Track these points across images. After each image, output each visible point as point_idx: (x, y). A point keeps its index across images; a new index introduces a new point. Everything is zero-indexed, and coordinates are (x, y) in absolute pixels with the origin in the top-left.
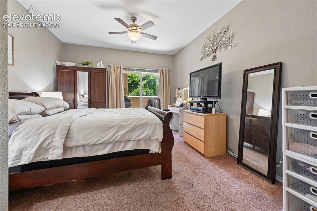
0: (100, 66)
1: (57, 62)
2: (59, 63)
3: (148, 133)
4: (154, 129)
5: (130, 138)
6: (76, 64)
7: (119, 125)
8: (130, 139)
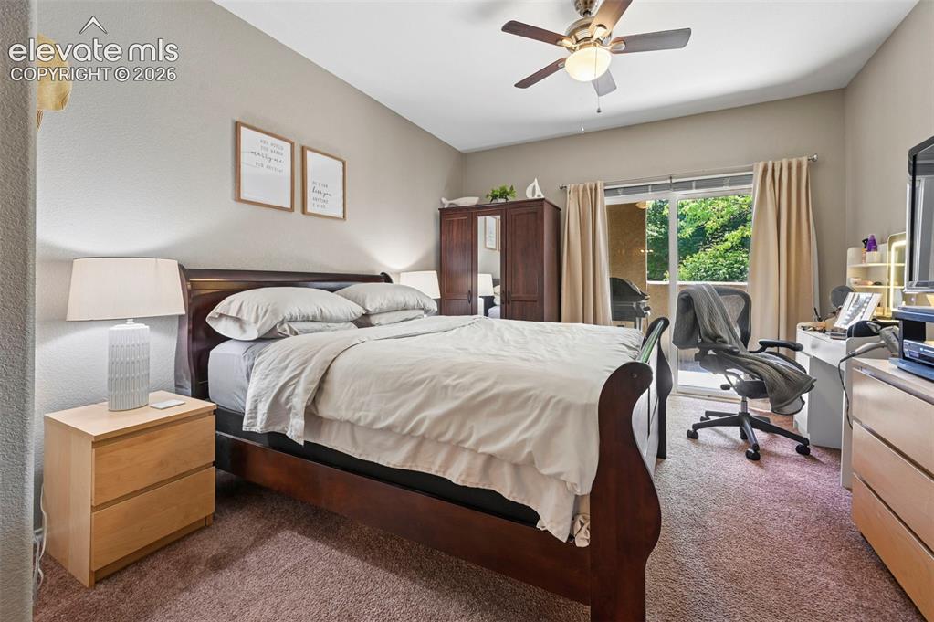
0: (534, 194)
1: (443, 200)
2: (447, 203)
3: (521, 438)
4: (554, 430)
5: (461, 437)
6: (481, 199)
7: (433, 383)
8: (462, 442)
